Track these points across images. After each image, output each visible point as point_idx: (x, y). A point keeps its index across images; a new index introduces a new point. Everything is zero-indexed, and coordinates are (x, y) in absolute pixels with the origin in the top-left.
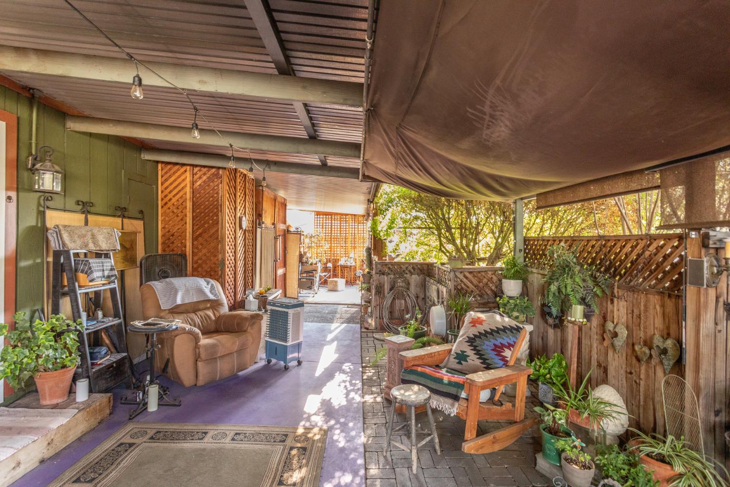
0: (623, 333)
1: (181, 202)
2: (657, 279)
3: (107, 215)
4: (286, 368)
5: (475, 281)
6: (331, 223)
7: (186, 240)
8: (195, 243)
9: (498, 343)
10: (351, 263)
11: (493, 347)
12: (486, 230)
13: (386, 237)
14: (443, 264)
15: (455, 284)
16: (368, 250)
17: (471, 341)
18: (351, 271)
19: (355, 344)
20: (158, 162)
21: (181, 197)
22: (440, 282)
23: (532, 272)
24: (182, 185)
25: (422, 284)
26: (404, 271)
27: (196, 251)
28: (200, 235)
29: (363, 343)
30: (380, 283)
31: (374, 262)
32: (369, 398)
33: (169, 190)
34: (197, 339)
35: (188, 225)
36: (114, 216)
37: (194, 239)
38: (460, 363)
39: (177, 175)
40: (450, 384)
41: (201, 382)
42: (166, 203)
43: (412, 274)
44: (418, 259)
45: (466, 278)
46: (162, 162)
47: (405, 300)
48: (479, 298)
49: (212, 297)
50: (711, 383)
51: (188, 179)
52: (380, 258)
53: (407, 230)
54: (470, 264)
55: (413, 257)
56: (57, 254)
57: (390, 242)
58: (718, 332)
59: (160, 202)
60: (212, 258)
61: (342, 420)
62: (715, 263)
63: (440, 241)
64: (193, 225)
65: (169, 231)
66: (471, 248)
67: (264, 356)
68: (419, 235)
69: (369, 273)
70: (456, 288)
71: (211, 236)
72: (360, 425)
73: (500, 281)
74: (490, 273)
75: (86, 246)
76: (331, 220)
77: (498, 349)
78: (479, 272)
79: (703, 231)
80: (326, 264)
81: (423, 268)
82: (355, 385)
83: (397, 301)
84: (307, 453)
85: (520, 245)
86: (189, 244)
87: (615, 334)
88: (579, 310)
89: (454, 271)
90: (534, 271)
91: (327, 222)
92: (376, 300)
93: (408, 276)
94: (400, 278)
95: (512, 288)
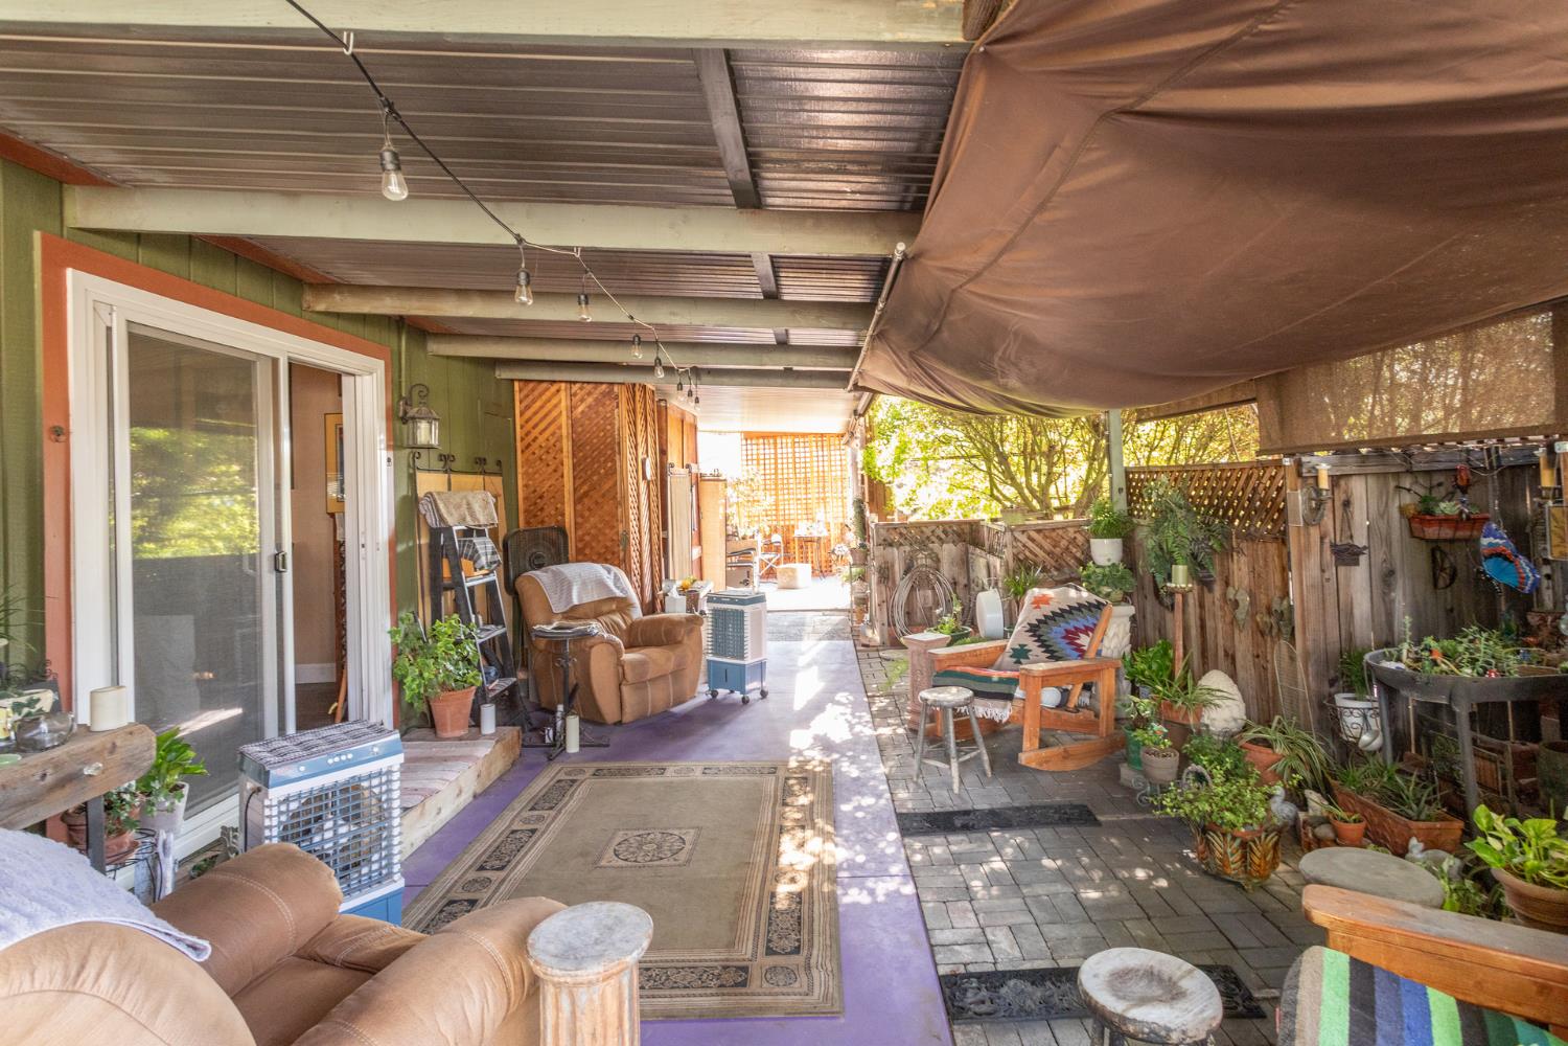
0: (1245, 600)
1: (552, 441)
2: (1273, 520)
3: (466, 473)
4: (745, 701)
5: (1047, 545)
6: (776, 454)
7: (563, 503)
8: (579, 507)
9: (1070, 628)
10: (818, 531)
11: (1064, 634)
13: (891, 479)
14: (994, 520)
15: (1015, 551)
16: (859, 505)
17: (1034, 629)
18: (819, 548)
19: (848, 668)
20: (512, 380)
21: (553, 434)
22: (991, 551)
23: (1139, 525)
24: (554, 414)
25: (962, 560)
26: (928, 538)
27: (580, 520)
28: (586, 494)
29: (863, 666)
30: (886, 562)
31: (873, 526)
32: (885, 731)
33: (531, 424)
34: (618, 653)
35: (566, 478)
36: (475, 473)
37: (578, 501)
38: (1015, 665)
39: (544, 398)
40: (1001, 681)
41: (627, 718)
42: (529, 445)
43: (942, 542)
44: (953, 515)
45: (1033, 540)
46: (520, 380)
47: (933, 588)
48: (1056, 573)
49: (618, 593)
50: (1322, 646)
51: (563, 404)
52: (882, 517)
53: (930, 463)
54: (1042, 518)
55: (943, 513)
56: (434, 533)
57: (900, 486)
58: (1324, 581)
59: (519, 444)
60: (607, 531)
61: (850, 753)
62: (1314, 495)
63: (992, 480)
64: (574, 478)
65: (535, 491)
67: (706, 688)
68: (952, 471)
69: (862, 546)
70: (1016, 557)
71: (603, 496)
72: (877, 756)
73: (1088, 541)
74: (1071, 530)
75: (464, 519)
76: (775, 448)
77: (1071, 636)
78: (1054, 530)
79: (1297, 457)
80: (770, 536)
81: (963, 530)
82: (860, 717)
83: (919, 594)
84: (810, 782)
85: (1120, 482)
86: (569, 510)
87: (1236, 604)
88: (1180, 573)
89: (1012, 531)
90: (1142, 522)
91: (767, 451)
92: (880, 593)
93: (935, 546)
94: (921, 550)
95: (1106, 551)
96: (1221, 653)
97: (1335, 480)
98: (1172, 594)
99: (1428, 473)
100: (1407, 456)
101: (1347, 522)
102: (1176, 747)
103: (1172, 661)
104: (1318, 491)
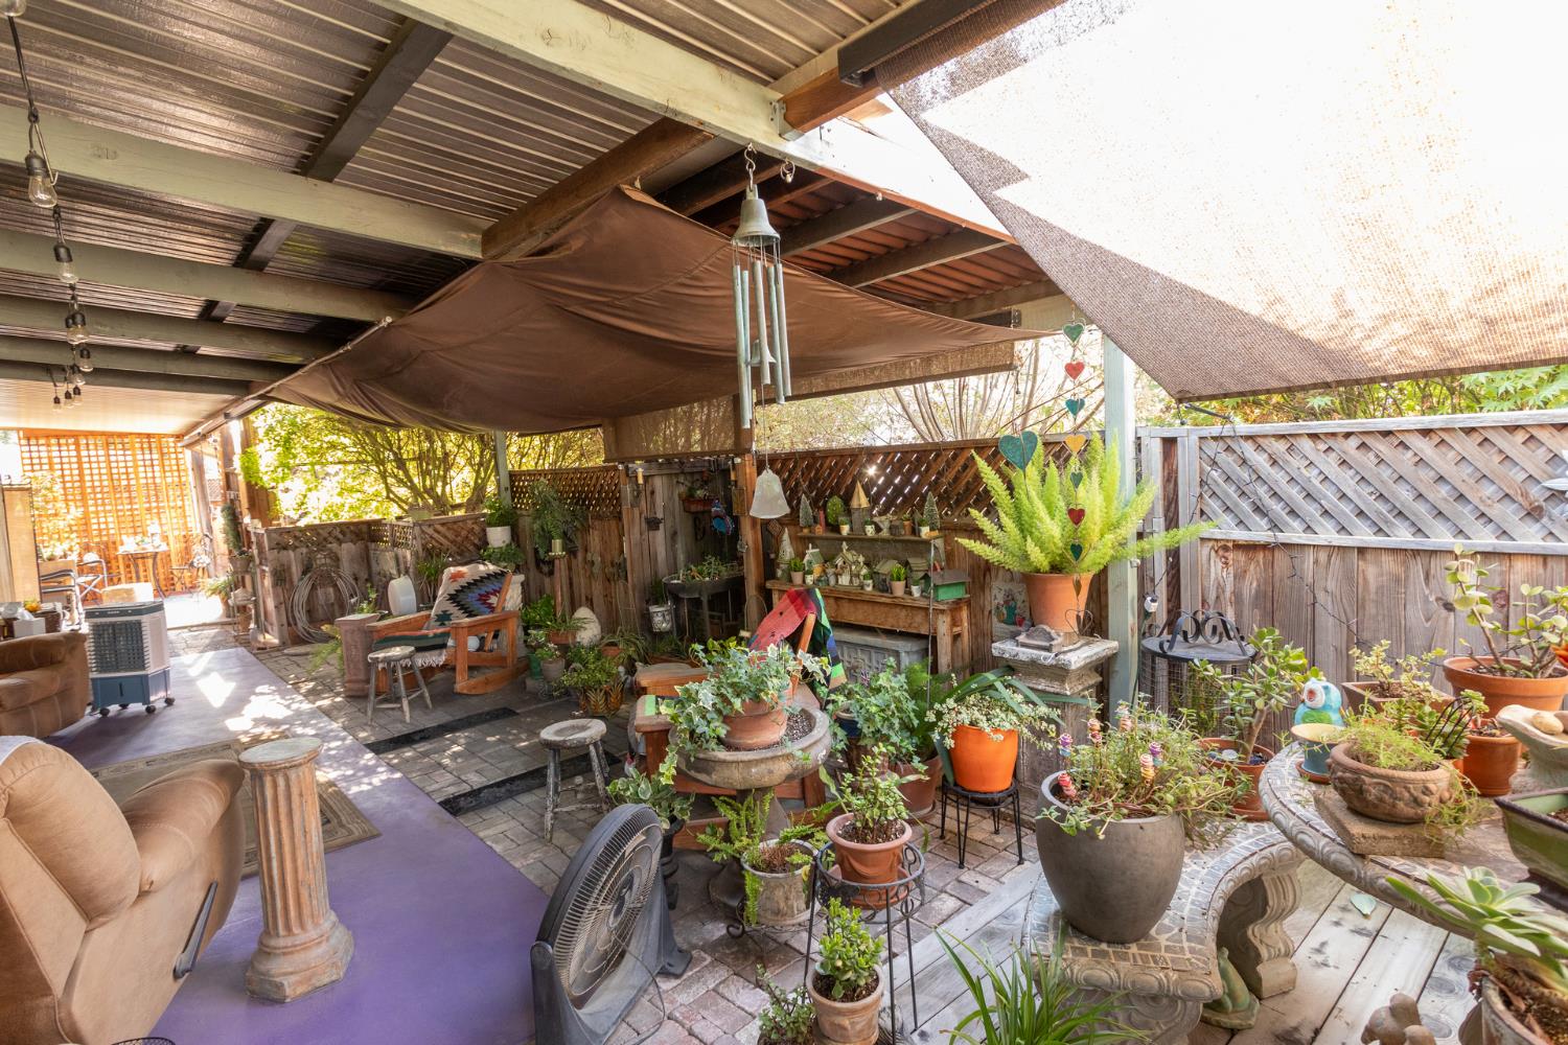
0: (598, 560)
2: (613, 505)
4: (150, 710)
5: (450, 535)
6: (79, 457)
9: (483, 592)
10: (153, 546)
11: (477, 598)
12: (461, 460)
13: (274, 484)
14: (399, 518)
15: (423, 542)
16: (230, 510)
17: (453, 598)
19: (253, 669)
22: (396, 545)
23: (522, 515)
25: (362, 556)
26: (325, 539)
30: (282, 565)
31: (260, 532)
32: (324, 703)
38: (443, 624)
40: (435, 636)
43: (340, 542)
44: (347, 516)
45: (438, 532)
47: (335, 584)
52: (266, 522)
53: (317, 467)
54: (440, 514)
55: (336, 515)
57: (287, 490)
58: (642, 541)
61: (298, 722)
62: (635, 488)
63: (386, 484)
66: (439, 490)
68: (341, 475)
70: (424, 547)
72: (326, 718)
73: (484, 531)
74: (470, 522)
76: (78, 450)
77: (484, 598)
78: (455, 523)
79: (625, 464)
81: (360, 530)
82: (291, 698)
83: (320, 592)
85: (505, 482)
87: (593, 563)
88: (557, 544)
89: (420, 525)
90: (524, 513)
91: (64, 454)
92: (276, 596)
93: (334, 546)
94: (318, 551)
95: (498, 536)
96: (584, 598)
97: (646, 478)
98: (551, 562)
99: (692, 474)
100: (682, 463)
101: (653, 503)
102: (563, 656)
103: (554, 607)
104: (638, 485)
